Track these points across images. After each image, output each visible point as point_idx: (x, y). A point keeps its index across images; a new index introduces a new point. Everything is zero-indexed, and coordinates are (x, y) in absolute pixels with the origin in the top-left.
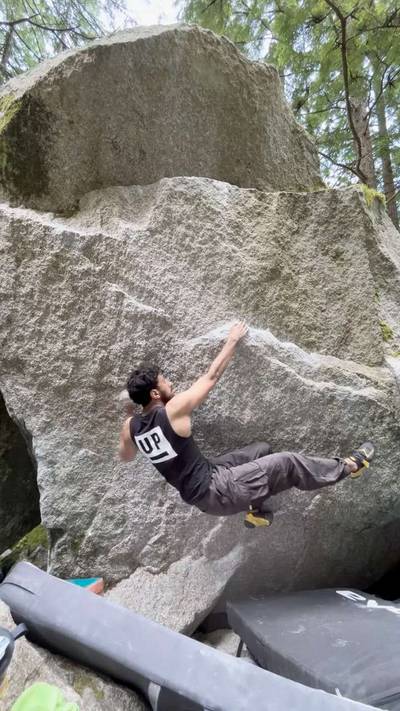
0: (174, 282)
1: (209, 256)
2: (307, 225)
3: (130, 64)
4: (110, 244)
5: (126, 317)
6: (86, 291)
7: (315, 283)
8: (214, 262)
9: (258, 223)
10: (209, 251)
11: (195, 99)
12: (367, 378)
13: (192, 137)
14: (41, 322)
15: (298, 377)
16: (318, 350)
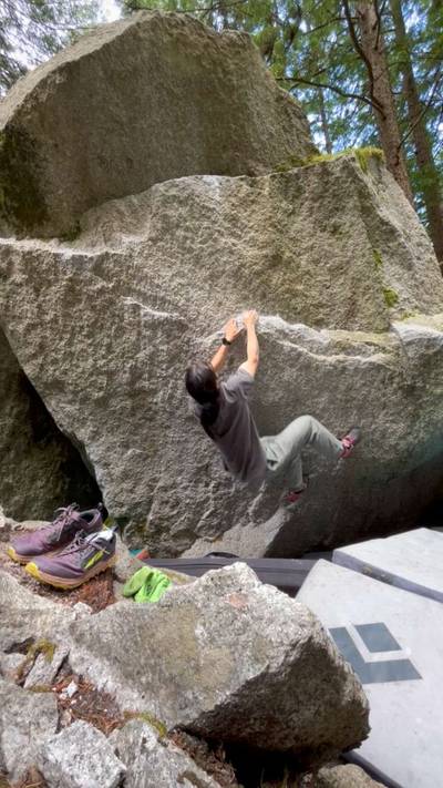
0: (183, 286)
1: (211, 254)
2: (302, 204)
3: (101, 73)
4: (117, 260)
5: (145, 326)
6: (104, 309)
7: (316, 262)
8: (217, 260)
9: (253, 211)
10: (210, 249)
11: (170, 93)
12: (375, 345)
13: (174, 132)
14: (70, 344)
15: (311, 354)
16: (327, 326)
